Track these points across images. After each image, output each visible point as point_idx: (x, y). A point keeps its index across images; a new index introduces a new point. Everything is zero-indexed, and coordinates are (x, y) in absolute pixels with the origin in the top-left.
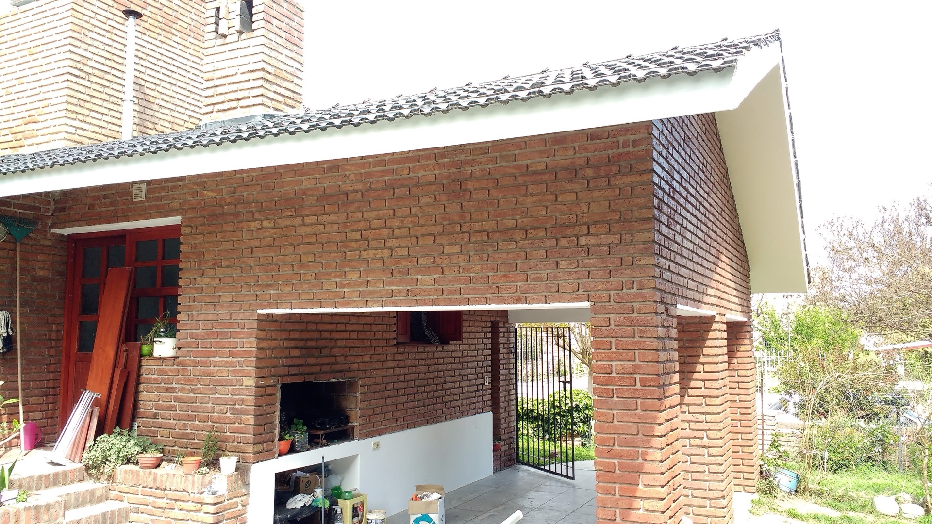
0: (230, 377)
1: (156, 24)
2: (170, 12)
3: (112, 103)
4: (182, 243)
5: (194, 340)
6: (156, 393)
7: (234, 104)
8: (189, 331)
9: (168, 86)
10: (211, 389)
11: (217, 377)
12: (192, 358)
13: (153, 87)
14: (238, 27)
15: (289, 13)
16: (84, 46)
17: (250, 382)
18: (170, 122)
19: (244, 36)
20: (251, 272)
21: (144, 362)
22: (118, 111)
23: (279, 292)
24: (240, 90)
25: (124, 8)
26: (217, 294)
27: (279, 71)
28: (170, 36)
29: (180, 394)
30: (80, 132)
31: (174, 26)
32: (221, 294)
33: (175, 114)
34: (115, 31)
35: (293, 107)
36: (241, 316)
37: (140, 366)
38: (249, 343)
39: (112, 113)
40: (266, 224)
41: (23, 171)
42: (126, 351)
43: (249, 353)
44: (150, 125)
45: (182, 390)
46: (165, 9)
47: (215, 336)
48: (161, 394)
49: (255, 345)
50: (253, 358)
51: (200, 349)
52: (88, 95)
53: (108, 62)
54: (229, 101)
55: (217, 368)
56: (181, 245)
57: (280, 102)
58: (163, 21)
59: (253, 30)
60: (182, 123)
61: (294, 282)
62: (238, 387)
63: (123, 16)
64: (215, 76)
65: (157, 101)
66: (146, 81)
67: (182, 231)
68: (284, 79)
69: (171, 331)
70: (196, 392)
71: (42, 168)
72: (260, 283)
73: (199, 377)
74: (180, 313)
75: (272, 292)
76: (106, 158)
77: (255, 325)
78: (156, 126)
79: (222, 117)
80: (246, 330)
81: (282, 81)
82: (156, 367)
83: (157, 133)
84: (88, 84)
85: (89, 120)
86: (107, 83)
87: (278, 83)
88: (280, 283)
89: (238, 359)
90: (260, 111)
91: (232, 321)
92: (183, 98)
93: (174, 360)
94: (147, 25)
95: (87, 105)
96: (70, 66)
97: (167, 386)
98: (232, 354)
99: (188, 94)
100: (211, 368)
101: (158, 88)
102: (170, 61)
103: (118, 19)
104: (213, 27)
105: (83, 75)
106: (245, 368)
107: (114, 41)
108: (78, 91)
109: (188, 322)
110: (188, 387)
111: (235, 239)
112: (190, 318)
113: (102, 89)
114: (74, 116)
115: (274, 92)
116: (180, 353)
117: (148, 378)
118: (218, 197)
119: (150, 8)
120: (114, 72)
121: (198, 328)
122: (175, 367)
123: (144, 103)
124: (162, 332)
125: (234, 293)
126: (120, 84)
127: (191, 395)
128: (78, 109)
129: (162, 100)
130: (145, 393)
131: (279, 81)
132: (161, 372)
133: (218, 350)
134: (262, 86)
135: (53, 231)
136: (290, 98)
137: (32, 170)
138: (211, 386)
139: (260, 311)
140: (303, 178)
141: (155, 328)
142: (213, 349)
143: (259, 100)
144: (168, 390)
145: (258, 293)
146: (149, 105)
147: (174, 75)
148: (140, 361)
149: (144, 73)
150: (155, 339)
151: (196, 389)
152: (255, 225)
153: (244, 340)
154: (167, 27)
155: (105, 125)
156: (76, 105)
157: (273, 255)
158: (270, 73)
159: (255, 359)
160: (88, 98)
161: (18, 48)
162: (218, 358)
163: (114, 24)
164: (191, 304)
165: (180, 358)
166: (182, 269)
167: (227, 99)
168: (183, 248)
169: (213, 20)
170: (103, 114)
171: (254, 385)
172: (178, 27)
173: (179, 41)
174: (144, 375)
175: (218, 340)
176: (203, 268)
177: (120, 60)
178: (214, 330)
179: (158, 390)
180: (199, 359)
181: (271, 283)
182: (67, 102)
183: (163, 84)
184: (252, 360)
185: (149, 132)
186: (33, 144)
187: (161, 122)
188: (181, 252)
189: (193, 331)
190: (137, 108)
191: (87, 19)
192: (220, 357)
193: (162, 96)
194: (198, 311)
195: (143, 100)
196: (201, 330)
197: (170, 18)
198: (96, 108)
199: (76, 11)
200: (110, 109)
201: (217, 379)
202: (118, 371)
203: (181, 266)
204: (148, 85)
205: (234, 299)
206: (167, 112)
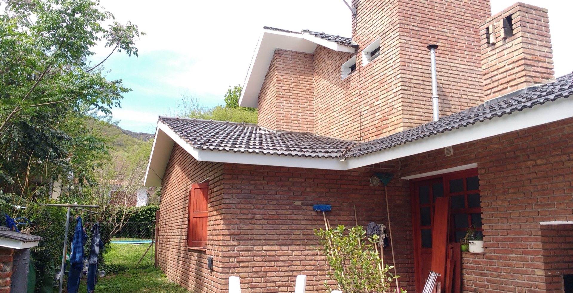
0: (525, 269)
1: (445, 49)
2: (453, 39)
3: (426, 101)
4: (479, 180)
5: (495, 242)
6: (474, 276)
7: (505, 86)
8: (491, 236)
9: (455, 84)
10: (512, 276)
11: (515, 268)
12: (496, 254)
13: (447, 86)
14: (503, 35)
15: (537, 17)
16: (408, 72)
17: (541, 273)
18: (459, 105)
19: (507, 40)
20: (531, 196)
21: (464, 256)
22: (429, 105)
23: (556, 209)
24: (509, 76)
25: (427, 45)
26: (508, 212)
27: (535, 57)
28: (454, 54)
29: (490, 278)
30: (410, 121)
31: (456, 47)
32: (511, 212)
33: (462, 100)
34: (423, 60)
35: (548, 79)
36: (528, 226)
37: (462, 258)
38: (537, 246)
39: (426, 107)
40: (539, 162)
41: (390, 148)
42: (452, 248)
43: (538, 253)
44: (448, 109)
45: (491, 275)
46: (449, 39)
47: (511, 240)
48: (477, 277)
49: (541, 247)
50: (540, 256)
51: (500, 248)
52: (413, 99)
53: (421, 78)
54: (502, 84)
55: (515, 262)
56: (479, 181)
57: (538, 77)
58: (449, 46)
59: (514, 35)
60: (466, 104)
61: (567, 202)
62: (531, 276)
63: (427, 50)
64: (490, 71)
65: (450, 95)
66: (443, 84)
67: (479, 172)
68: (539, 61)
69: (479, 236)
70: (501, 277)
71: (400, 145)
72: (539, 203)
73: (502, 267)
74: (483, 224)
75: (550, 209)
76: (436, 134)
77: (540, 233)
78: (451, 109)
79: (498, 96)
80: (532, 236)
81: (538, 63)
82: (472, 259)
83: (452, 113)
84: (412, 93)
85: (414, 113)
86: (421, 90)
87: (536, 65)
88: (556, 202)
89: (530, 256)
90: (524, 86)
91: (521, 230)
92: (465, 89)
93: (483, 255)
94: (440, 51)
95: (413, 105)
96: (402, 85)
97: (481, 271)
98: (524, 253)
99: (468, 86)
100: (510, 261)
101: (450, 87)
102: (455, 69)
103: (424, 52)
104: (486, 40)
105: (409, 88)
106: (535, 263)
107: (423, 65)
108: (407, 98)
109: (490, 230)
110: (495, 273)
111: (516, 174)
112: (491, 228)
113: (419, 94)
114: (406, 112)
115: (534, 71)
116: (486, 251)
117: (467, 266)
118: (501, 147)
119: (441, 41)
120: (425, 83)
121: (497, 234)
122: (485, 260)
123: (443, 97)
124: (473, 237)
125: (520, 211)
126: (429, 89)
127: (498, 279)
128: (408, 108)
129: (453, 93)
130: (466, 275)
131: (535, 64)
132: (475, 262)
133: (513, 249)
134: (524, 70)
135: (402, 178)
136: (545, 73)
137: (395, 146)
138: (512, 274)
139: (542, 223)
140: (565, 126)
141: (468, 234)
142: (509, 249)
143: (523, 79)
144: (482, 274)
145: (539, 210)
146: (446, 98)
147: (458, 77)
148: (461, 255)
149: (441, 80)
150: (469, 241)
151: (501, 275)
152: (530, 163)
153: (533, 243)
154: (451, 49)
155: (423, 114)
156: (407, 106)
157: (547, 183)
158: (529, 60)
159: (542, 257)
160: (413, 101)
161: (374, 82)
162: (514, 255)
163: (422, 56)
164: (490, 218)
165: (487, 254)
166: (481, 196)
167: (500, 83)
168: (481, 183)
169: (485, 36)
170: (421, 108)
171: (544, 275)
172: (458, 47)
173: (460, 55)
174: (465, 264)
175: (513, 242)
176: (496, 195)
177: (428, 75)
178: (509, 236)
179: (475, 274)
180: (501, 255)
181: (548, 203)
182: (402, 106)
183: (453, 83)
184: (540, 258)
185: (448, 113)
186: (386, 132)
187: (453, 107)
188: (479, 185)
189: (494, 236)
190: (440, 101)
191: (407, 57)
192: (516, 254)
193: (453, 91)
194: (496, 223)
195: (442, 96)
196: (499, 236)
197: (453, 43)
198: (417, 106)
199: (402, 54)
200: (425, 105)
201: (515, 270)
202: (449, 261)
203: (481, 194)
204: (444, 86)
205: (521, 215)
206: (457, 99)
